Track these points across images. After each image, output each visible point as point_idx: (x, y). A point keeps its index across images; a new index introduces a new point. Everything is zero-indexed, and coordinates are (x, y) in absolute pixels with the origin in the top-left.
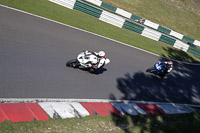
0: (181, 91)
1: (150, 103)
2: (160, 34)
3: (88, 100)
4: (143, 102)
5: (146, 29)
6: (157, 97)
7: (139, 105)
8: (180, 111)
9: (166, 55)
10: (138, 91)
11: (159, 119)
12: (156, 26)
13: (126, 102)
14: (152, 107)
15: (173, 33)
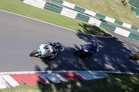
0: (96, 60)
1: (70, 72)
2: (76, 13)
3: (17, 73)
4: (65, 71)
5: (64, 9)
6: (76, 66)
7: (61, 74)
8: (96, 77)
9: (82, 30)
10: (60, 62)
11: (79, 84)
12: (73, 6)
13: (49, 72)
14: (71, 75)
15: (87, 12)
